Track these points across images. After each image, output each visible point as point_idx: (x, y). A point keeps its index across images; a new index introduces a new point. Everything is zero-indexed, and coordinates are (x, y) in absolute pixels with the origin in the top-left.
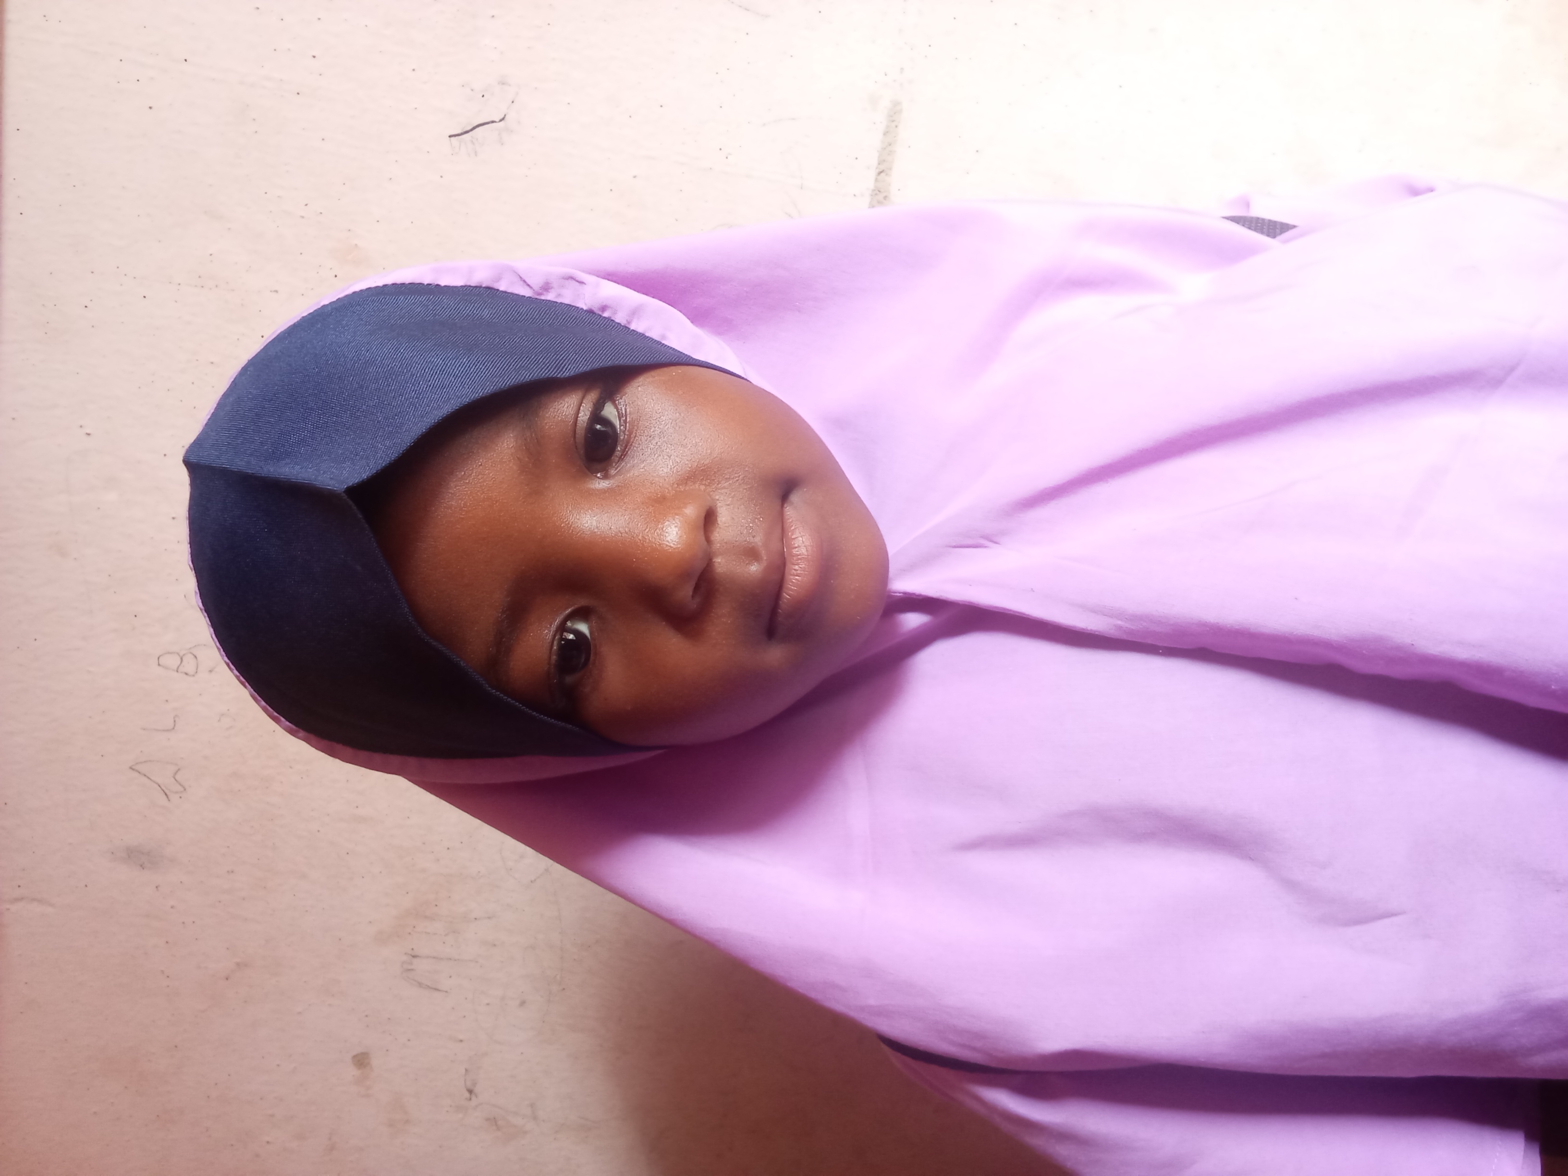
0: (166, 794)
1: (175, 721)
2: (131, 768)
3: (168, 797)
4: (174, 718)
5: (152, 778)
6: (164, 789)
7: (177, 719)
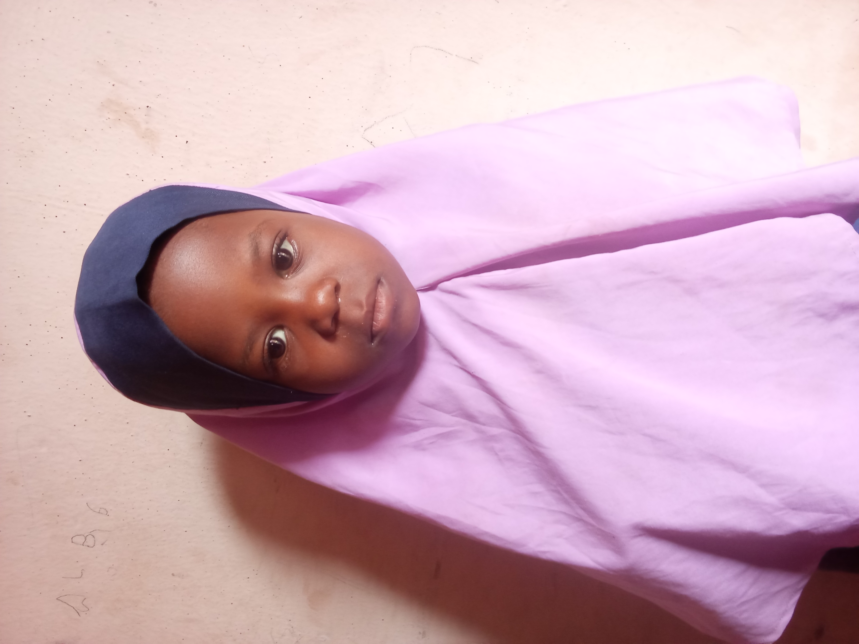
0: (78, 613)
1: (82, 573)
2: (57, 599)
3: (79, 614)
4: (82, 571)
5: (69, 604)
6: (76, 609)
7: (83, 571)
